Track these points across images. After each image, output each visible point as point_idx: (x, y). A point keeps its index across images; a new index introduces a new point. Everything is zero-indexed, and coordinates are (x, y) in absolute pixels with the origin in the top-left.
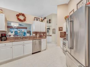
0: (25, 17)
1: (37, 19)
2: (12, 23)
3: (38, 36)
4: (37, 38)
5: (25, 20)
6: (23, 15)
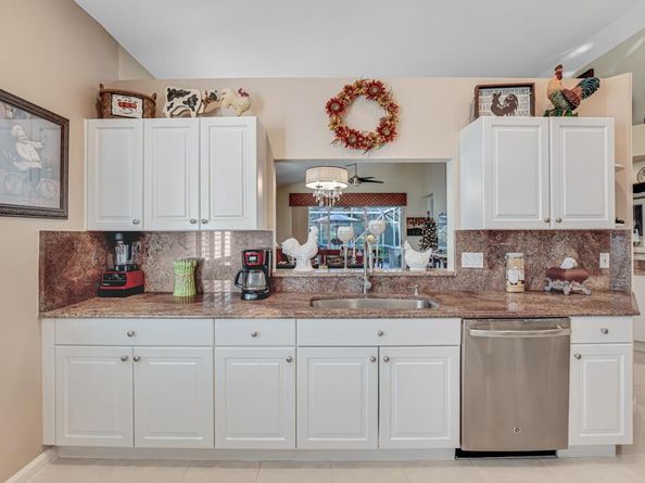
0: (392, 108)
1: (501, 98)
2: (311, 174)
3: (515, 275)
5: (387, 132)
6: (375, 91)
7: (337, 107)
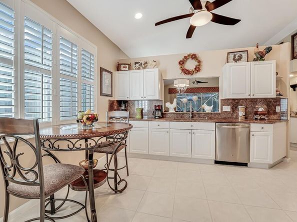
0: (199, 62)
2: (175, 82)
3: (241, 113)
4: (240, 120)
5: (198, 69)
6: (194, 57)
7: (182, 63)
